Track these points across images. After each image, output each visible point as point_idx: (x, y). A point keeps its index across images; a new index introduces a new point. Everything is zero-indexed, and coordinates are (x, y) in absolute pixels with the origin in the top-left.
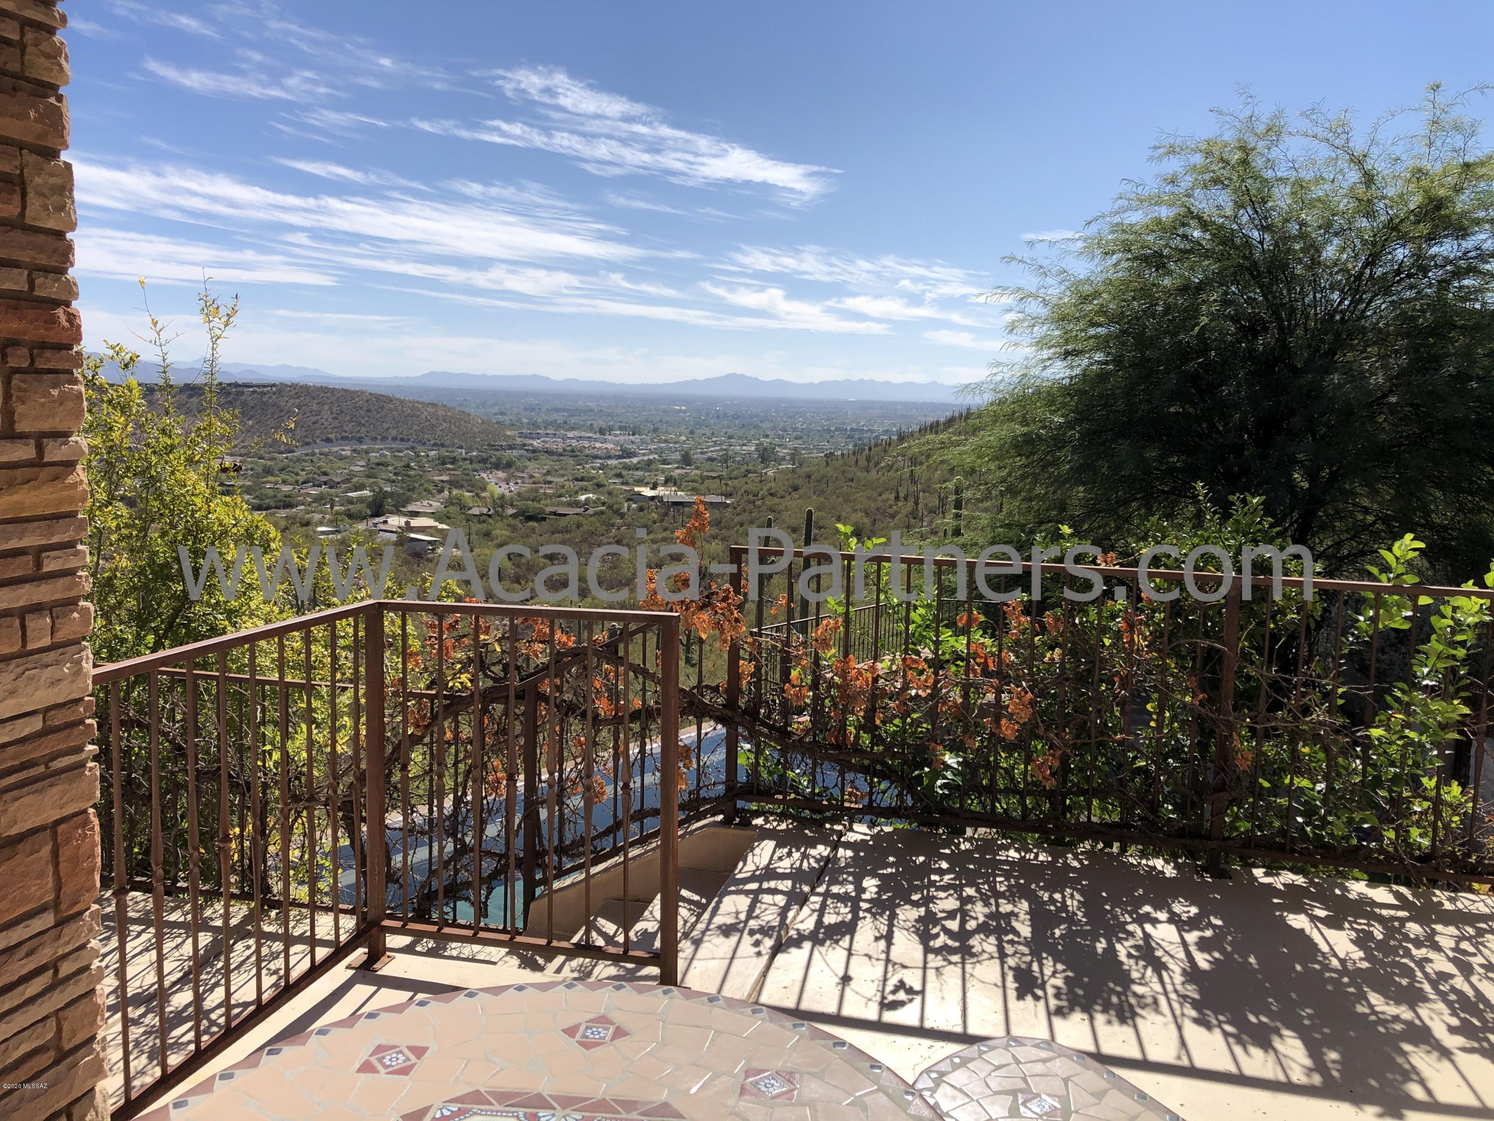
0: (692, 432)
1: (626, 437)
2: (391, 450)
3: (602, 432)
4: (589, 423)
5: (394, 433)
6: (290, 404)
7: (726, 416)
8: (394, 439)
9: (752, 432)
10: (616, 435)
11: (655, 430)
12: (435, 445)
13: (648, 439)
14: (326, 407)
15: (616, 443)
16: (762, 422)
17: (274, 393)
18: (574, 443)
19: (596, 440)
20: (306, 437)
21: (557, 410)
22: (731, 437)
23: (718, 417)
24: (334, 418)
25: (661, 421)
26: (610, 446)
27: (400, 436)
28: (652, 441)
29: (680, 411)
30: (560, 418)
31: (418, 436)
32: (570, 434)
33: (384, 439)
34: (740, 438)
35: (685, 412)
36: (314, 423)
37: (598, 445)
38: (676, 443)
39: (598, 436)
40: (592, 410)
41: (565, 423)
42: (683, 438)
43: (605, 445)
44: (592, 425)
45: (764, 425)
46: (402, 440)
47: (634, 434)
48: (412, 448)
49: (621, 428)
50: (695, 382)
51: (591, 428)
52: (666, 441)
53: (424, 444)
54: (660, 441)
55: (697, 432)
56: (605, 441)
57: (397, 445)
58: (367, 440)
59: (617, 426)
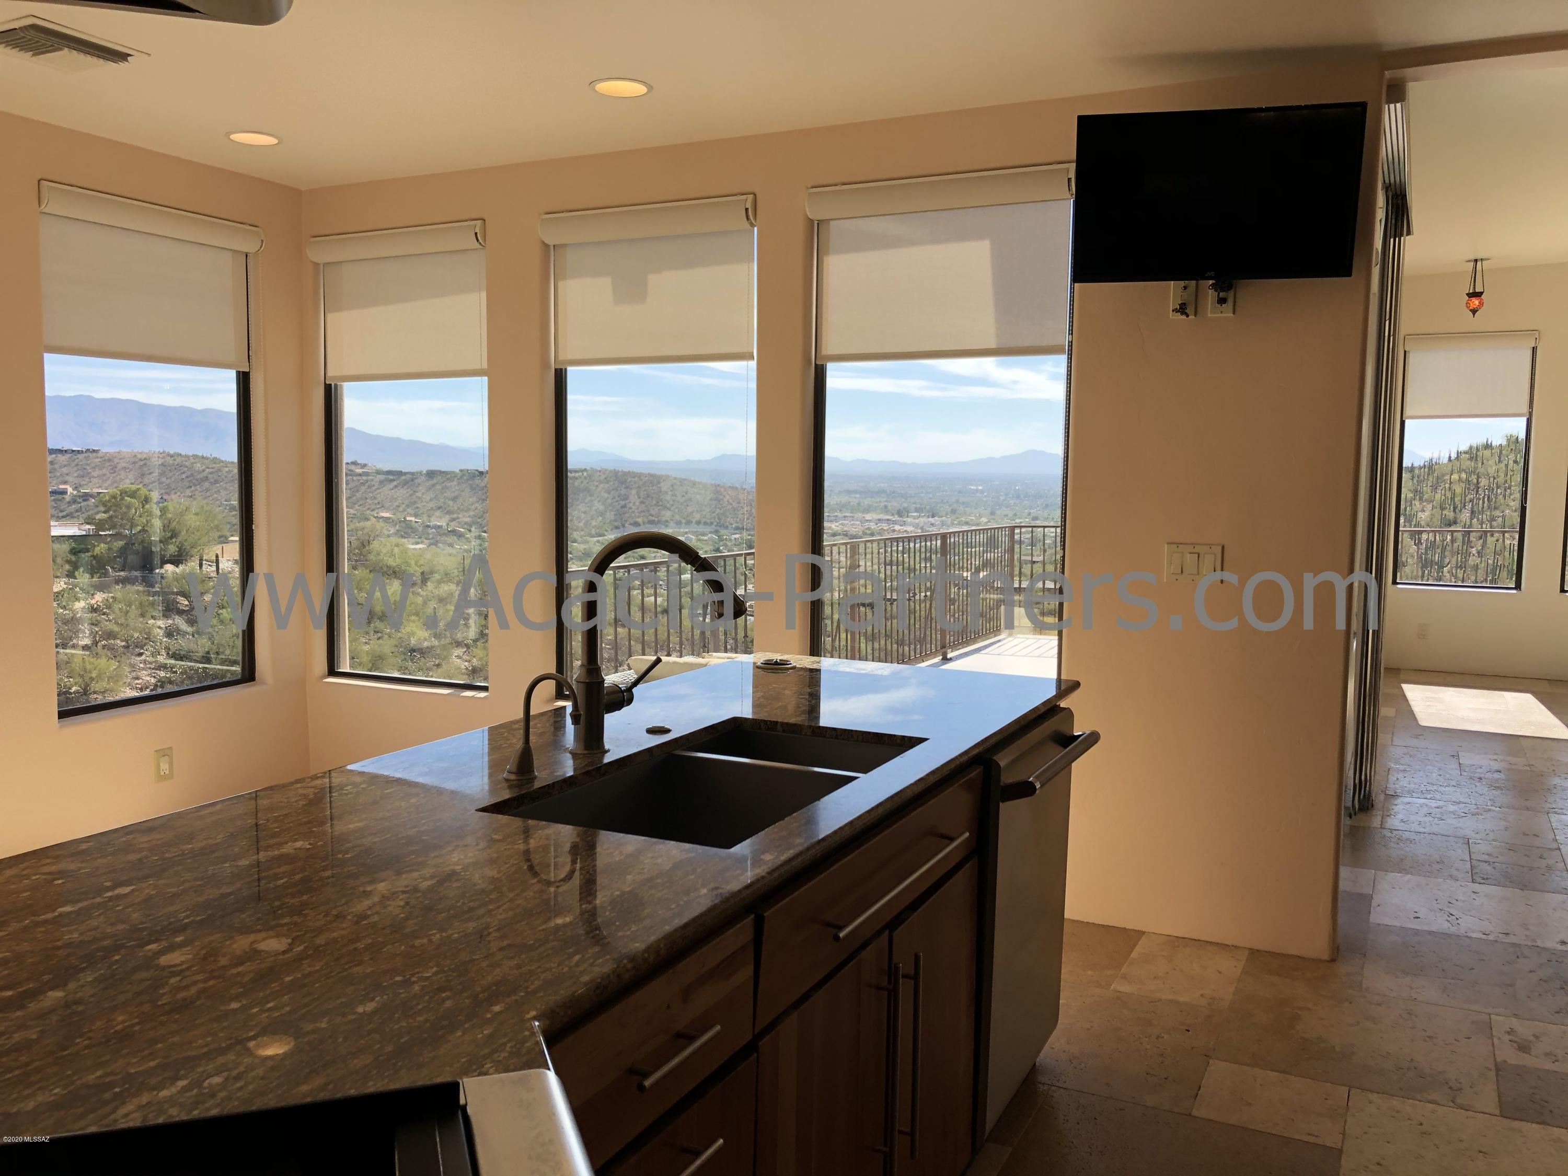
0: (992, 513)
2: (696, 533)
3: (900, 513)
4: (882, 504)
5: (697, 516)
6: (599, 490)
7: (1025, 495)
8: (698, 523)
10: (914, 518)
11: (954, 512)
12: (737, 528)
13: (949, 521)
14: (634, 492)
15: (916, 526)
17: (585, 478)
18: (873, 526)
19: (895, 523)
20: (615, 521)
21: (849, 492)
23: (1018, 497)
24: (642, 502)
25: (957, 501)
26: (910, 529)
27: (704, 520)
28: (953, 524)
29: (977, 491)
30: (854, 500)
31: (719, 519)
32: (868, 517)
33: (688, 523)
35: (982, 492)
36: (622, 507)
37: (897, 527)
39: (896, 518)
40: (884, 491)
41: (859, 504)
43: (905, 528)
44: (886, 507)
46: (705, 523)
47: (933, 516)
48: (716, 532)
49: (917, 510)
50: (990, 460)
51: (886, 510)
53: (727, 528)
55: (998, 512)
56: (904, 524)
57: (701, 528)
58: (672, 524)
59: (913, 507)
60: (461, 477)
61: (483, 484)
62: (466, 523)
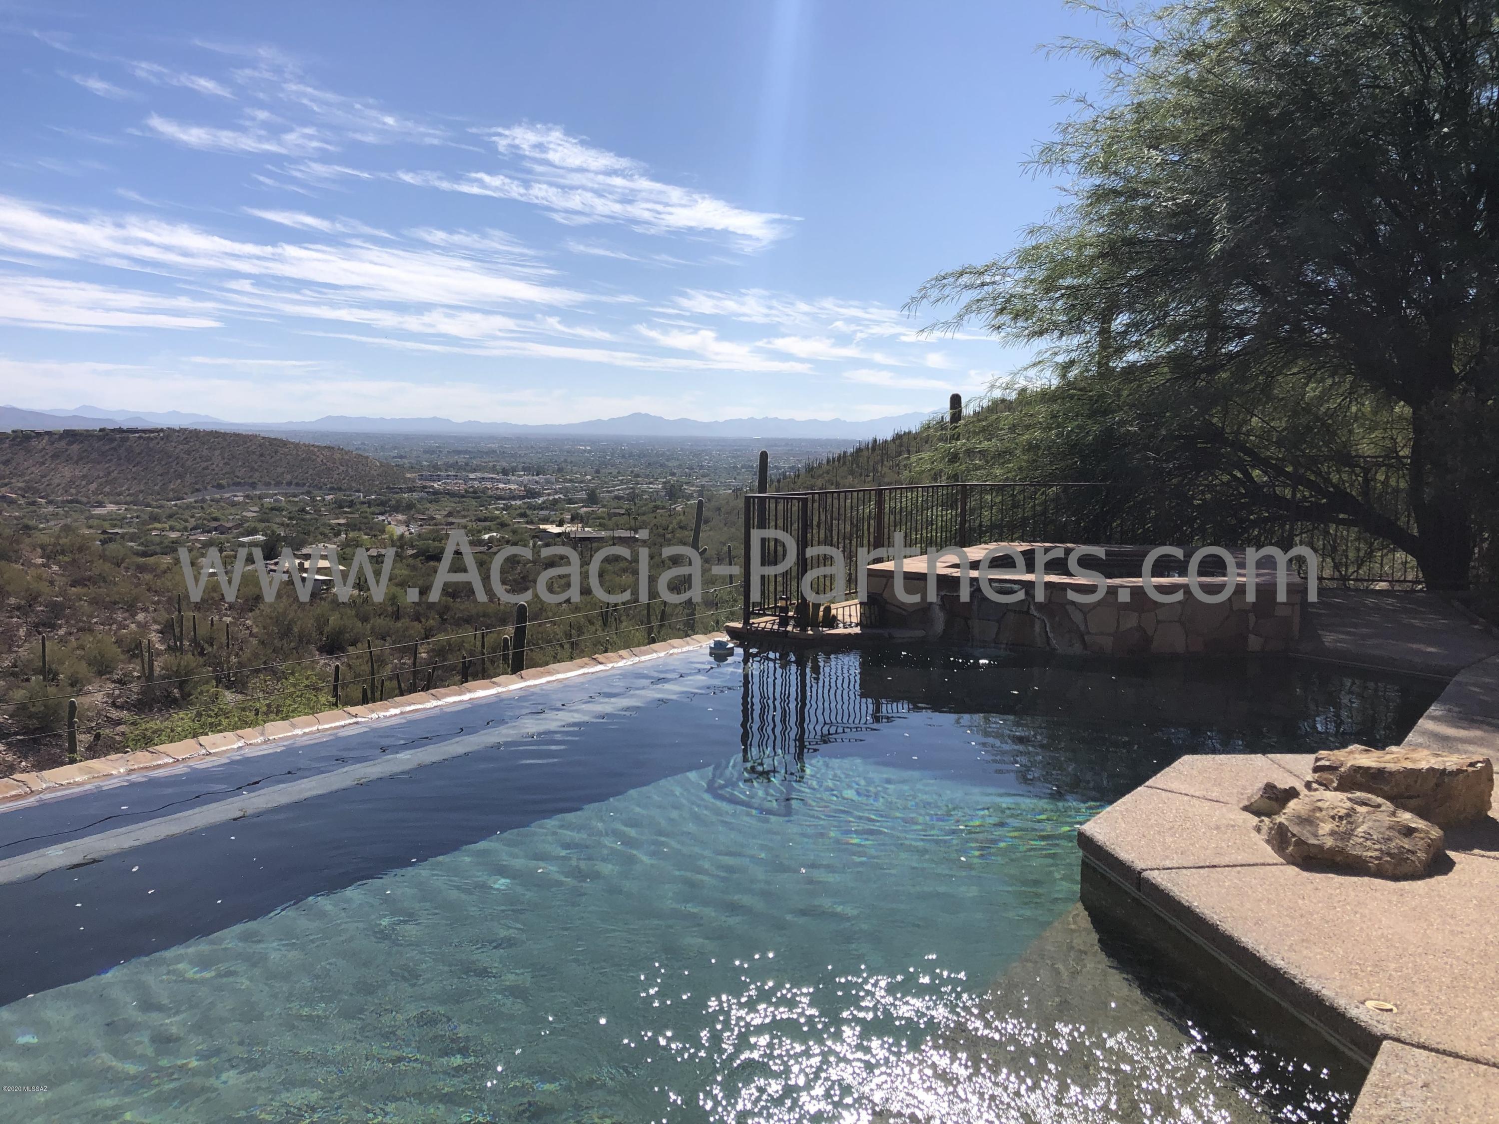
0: (598, 472)
1: (530, 477)
2: (285, 495)
3: (505, 472)
4: (491, 464)
5: (288, 477)
6: (177, 451)
7: (631, 455)
8: (289, 484)
9: (659, 470)
10: (520, 476)
11: (560, 470)
12: (332, 489)
13: (553, 479)
14: (217, 453)
15: (520, 484)
16: (668, 460)
17: (162, 439)
18: (476, 484)
19: (499, 481)
20: (196, 483)
21: (459, 452)
22: (637, 476)
23: (624, 457)
24: (226, 464)
25: (565, 461)
26: (513, 487)
27: (295, 481)
28: (557, 481)
29: (585, 451)
30: (461, 459)
31: (313, 480)
32: (472, 476)
33: (278, 484)
34: (647, 476)
35: (590, 452)
36: (204, 469)
37: (501, 486)
38: (581, 482)
39: (500, 476)
40: (494, 452)
41: (467, 464)
42: (589, 477)
43: (508, 486)
44: (494, 466)
45: (670, 464)
46: (297, 484)
47: (538, 475)
48: (308, 493)
49: (524, 469)
50: (598, 422)
51: (493, 469)
52: (571, 481)
53: (321, 488)
54: (565, 481)
55: (602, 471)
56: (508, 482)
57: (292, 490)
58: (260, 485)
59: (520, 466)
60: (14, 439)
61: (40, 447)
62: (19, 488)
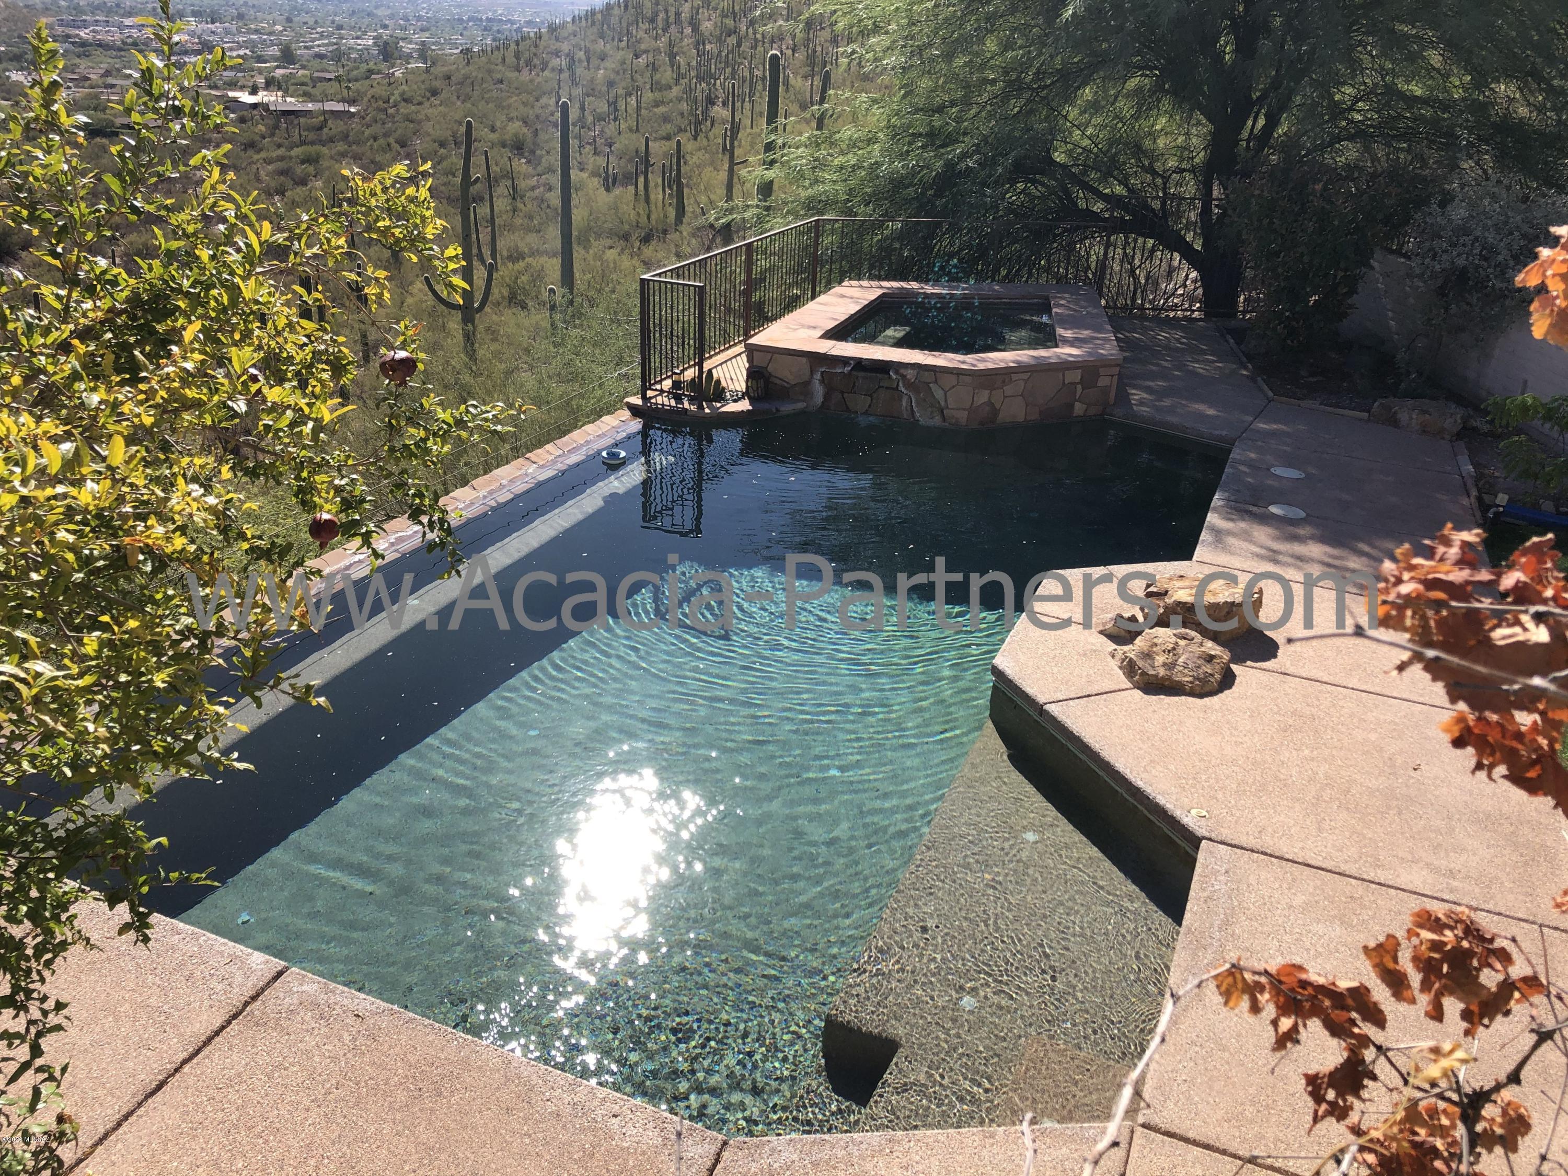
1: (205, 26)
9: (367, 20)
16: (377, 7)
22: (340, 27)
34: (352, 28)
38: (270, 34)
42: (279, 28)
45: (379, 12)
52: (257, 31)
54: (250, 31)
